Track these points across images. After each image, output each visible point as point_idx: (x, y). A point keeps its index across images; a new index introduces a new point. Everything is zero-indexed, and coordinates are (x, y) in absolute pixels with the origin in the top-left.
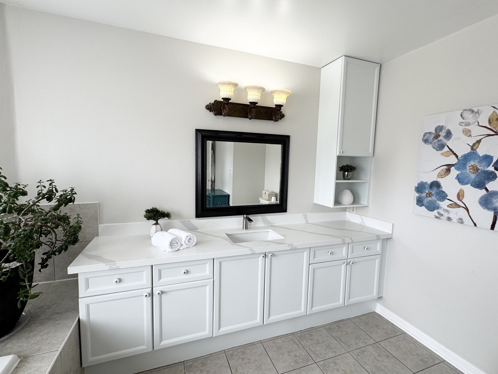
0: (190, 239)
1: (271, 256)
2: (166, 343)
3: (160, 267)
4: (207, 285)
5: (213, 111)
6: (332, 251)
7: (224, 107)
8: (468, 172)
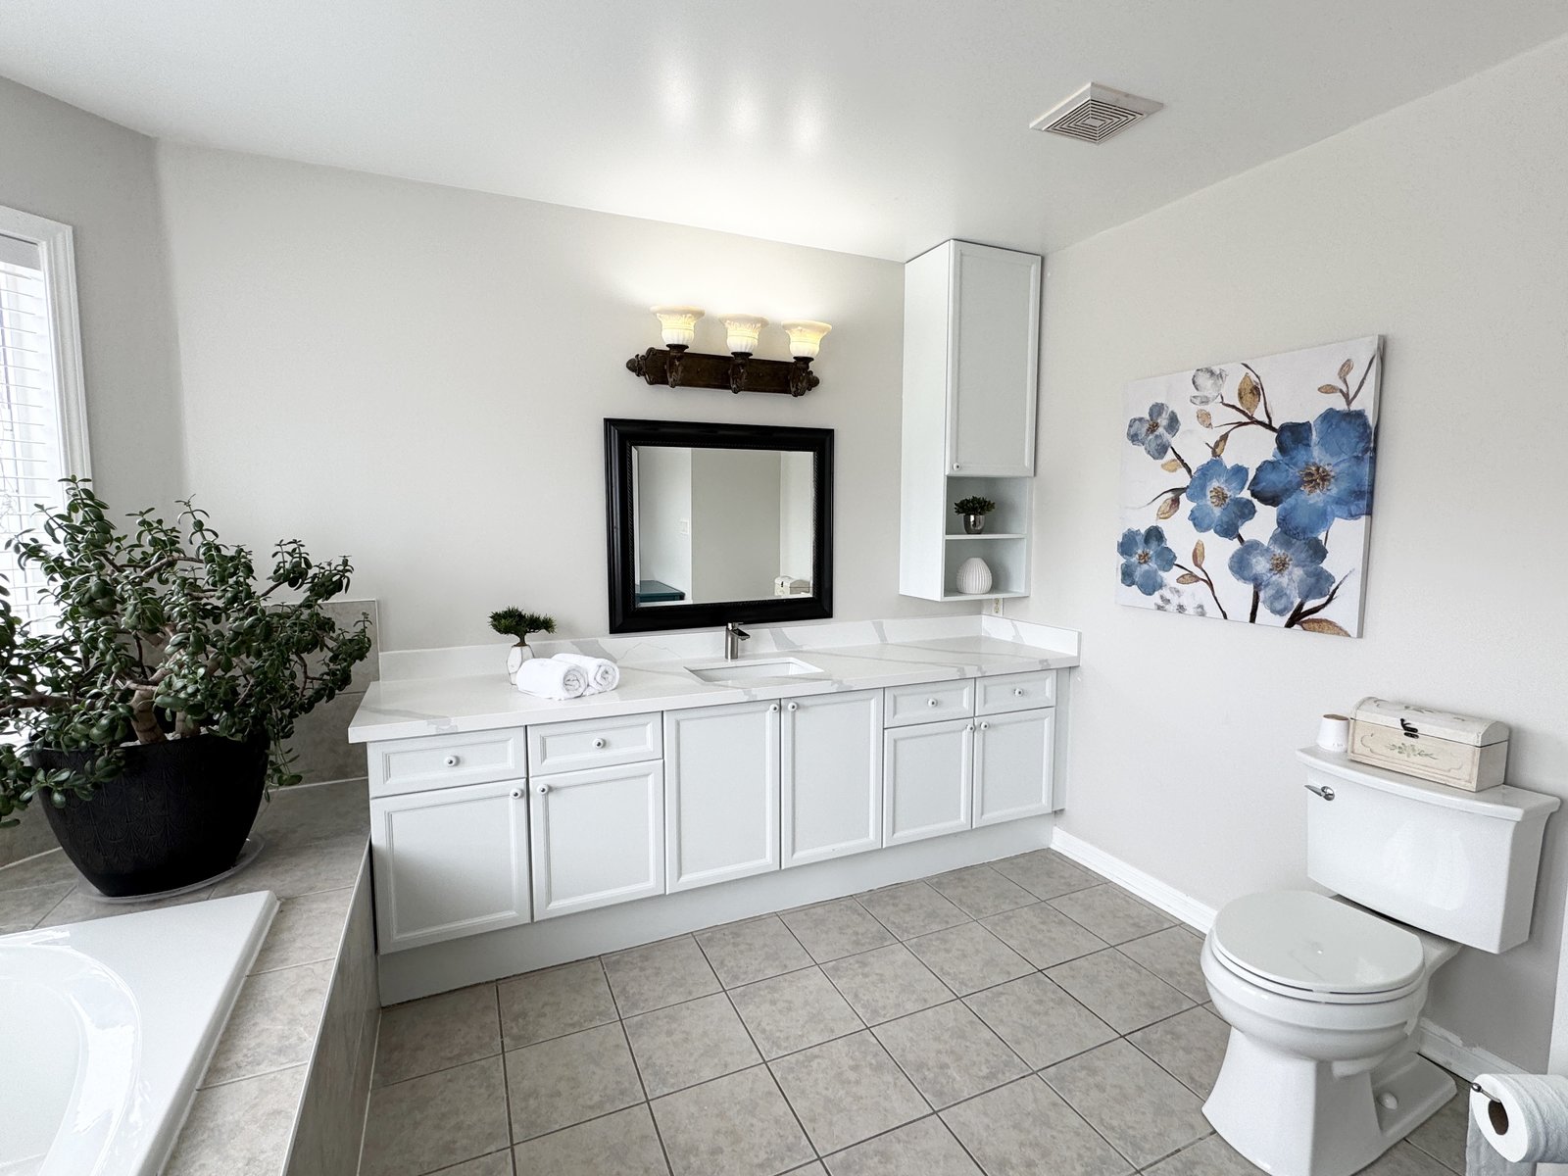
0: (607, 673)
1: (793, 707)
2: (560, 905)
3: (544, 730)
4: (648, 775)
5: (644, 375)
6: (936, 698)
7: (672, 365)
8: (1209, 503)
